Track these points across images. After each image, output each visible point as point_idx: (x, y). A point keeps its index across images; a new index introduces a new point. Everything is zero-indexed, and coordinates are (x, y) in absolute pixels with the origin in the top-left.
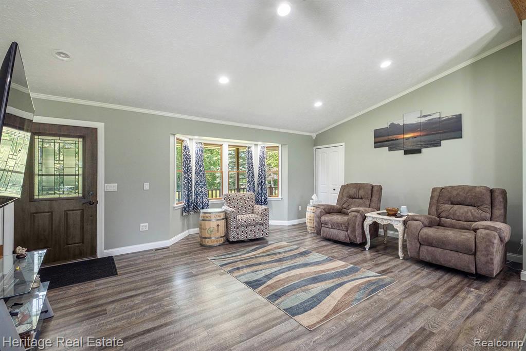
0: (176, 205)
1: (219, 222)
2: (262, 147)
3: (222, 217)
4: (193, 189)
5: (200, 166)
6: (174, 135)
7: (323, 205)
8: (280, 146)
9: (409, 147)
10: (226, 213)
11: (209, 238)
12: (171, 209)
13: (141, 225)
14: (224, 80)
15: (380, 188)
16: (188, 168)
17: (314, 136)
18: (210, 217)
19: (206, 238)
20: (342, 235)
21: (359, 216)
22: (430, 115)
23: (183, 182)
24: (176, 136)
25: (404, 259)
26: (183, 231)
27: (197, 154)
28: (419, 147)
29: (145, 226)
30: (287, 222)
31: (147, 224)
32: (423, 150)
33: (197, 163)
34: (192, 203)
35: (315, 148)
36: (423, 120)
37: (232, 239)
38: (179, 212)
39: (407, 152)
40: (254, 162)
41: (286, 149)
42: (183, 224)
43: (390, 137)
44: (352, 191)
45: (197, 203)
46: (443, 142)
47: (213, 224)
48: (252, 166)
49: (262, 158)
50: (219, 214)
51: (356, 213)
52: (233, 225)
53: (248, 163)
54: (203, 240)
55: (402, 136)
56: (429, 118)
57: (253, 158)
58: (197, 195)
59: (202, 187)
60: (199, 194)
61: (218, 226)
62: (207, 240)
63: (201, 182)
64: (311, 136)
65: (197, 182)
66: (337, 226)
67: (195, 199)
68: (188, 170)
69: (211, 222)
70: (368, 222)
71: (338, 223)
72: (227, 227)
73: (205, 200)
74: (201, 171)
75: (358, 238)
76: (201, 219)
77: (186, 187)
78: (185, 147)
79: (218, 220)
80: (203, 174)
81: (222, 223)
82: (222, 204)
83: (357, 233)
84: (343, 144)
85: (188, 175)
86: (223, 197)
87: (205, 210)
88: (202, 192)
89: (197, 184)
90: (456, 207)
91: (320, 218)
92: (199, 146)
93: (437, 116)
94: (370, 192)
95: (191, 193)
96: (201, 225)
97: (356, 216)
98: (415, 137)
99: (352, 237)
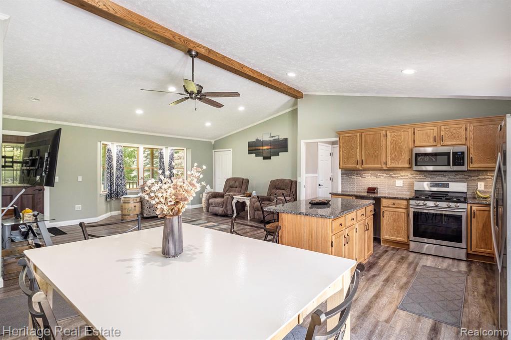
0: (102, 193)
1: (136, 204)
2: (171, 150)
3: (138, 201)
4: (115, 181)
5: (120, 164)
6: (101, 142)
7: (211, 192)
8: (185, 149)
9: (265, 155)
10: (141, 198)
11: (128, 215)
12: (98, 195)
13: (76, 206)
14: (139, 112)
15: (248, 181)
16: (110, 165)
17: (213, 142)
18: (129, 201)
19: (126, 215)
20: (220, 210)
21: (230, 197)
22: (274, 137)
23: (106, 175)
24: (102, 142)
25: (250, 220)
26: (106, 212)
27: (118, 154)
28: (269, 155)
29: (79, 207)
30: (191, 206)
31: (80, 206)
32: (272, 157)
33: (118, 161)
34: (114, 192)
35: (213, 151)
36: (272, 139)
37: (145, 216)
38: (104, 198)
39: (265, 158)
40: (164, 161)
41: (190, 151)
42: (107, 207)
43: (256, 148)
44: (231, 183)
45: (118, 192)
46: (280, 153)
47: (131, 205)
48: (163, 164)
49: (172, 158)
50: (136, 199)
51: (228, 196)
52: (146, 206)
53: (160, 162)
54: (124, 216)
55: (262, 148)
56: (274, 138)
57: (164, 158)
58: (118, 185)
59: (121, 180)
60: (119, 185)
61: (135, 206)
62: (127, 216)
63: (121, 176)
64: (210, 142)
65: (118, 176)
66: (217, 205)
67: (116, 189)
68: (111, 167)
69: (130, 204)
70: (234, 201)
71: (218, 203)
72: (142, 208)
73: (124, 190)
74: (121, 167)
75: (229, 211)
76: (122, 202)
77: (109, 179)
78: (108, 150)
79: (135, 202)
80: (123, 170)
81: (138, 205)
82: (139, 193)
83: (228, 208)
84: (231, 149)
85: (111, 171)
86: (139, 187)
87: (124, 196)
88: (121, 183)
89: (118, 178)
90: (278, 190)
91: (208, 200)
92: (119, 148)
93: (277, 138)
94: (241, 183)
95: (113, 184)
96: (122, 206)
97: (228, 198)
98: (268, 149)
99: (225, 211)
